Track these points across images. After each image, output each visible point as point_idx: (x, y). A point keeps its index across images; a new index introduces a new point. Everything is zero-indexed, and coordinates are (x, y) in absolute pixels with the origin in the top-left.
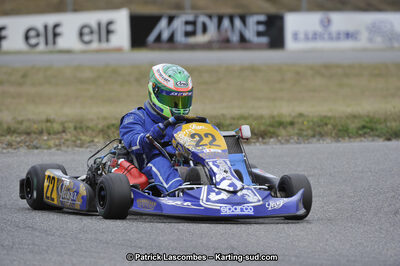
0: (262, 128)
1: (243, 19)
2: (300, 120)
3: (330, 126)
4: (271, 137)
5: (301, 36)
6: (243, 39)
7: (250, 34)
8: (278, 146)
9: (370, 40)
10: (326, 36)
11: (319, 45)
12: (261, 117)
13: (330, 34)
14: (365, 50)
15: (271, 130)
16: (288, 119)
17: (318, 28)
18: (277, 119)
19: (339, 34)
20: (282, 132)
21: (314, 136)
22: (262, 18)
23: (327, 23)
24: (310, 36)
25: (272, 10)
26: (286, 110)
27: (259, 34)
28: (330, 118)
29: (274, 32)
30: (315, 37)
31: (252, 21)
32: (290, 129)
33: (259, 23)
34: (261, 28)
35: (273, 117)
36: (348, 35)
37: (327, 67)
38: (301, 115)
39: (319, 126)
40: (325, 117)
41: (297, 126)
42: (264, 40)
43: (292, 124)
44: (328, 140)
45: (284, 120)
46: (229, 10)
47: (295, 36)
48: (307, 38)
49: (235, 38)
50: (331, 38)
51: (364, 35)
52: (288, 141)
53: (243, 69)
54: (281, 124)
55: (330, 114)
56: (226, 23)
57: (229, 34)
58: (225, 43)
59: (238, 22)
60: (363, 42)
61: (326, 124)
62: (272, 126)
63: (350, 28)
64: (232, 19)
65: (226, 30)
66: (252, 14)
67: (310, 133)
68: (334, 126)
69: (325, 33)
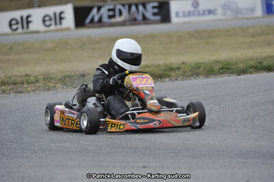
0: (160, 72)
1: (144, 5)
2: (183, 66)
3: (202, 69)
4: (166, 78)
5: (181, 14)
6: (144, 18)
7: (149, 15)
8: (170, 83)
10: (196, 13)
11: (192, 19)
12: (159, 65)
13: (198, 12)
14: (221, 20)
15: (166, 73)
16: (176, 66)
17: (191, 8)
18: (169, 66)
19: (204, 11)
20: (172, 74)
21: (192, 75)
22: (156, 4)
23: (196, 5)
24: (186, 14)
26: (174, 60)
27: (154, 14)
28: (202, 64)
30: (189, 14)
31: (149, 6)
32: (177, 72)
33: (154, 7)
34: (156, 10)
35: (166, 65)
36: (210, 12)
37: (198, 32)
38: (183, 63)
39: (195, 69)
40: (199, 63)
41: (182, 70)
42: (158, 18)
43: (178, 68)
44: (201, 77)
45: (173, 66)
47: (177, 14)
48: (184, 15)
49: (140, 18)
50: (199, 14)
51: (220, 11)
52: (176, 79)
53: (145, 37)
54: (172, 69)
55: (201, 61)
56: (134, 8)
57: (136, 15)
58: (133, 21)
59: (141, 8)
60: (219, 16)
61: (200, 68)
62: (165, 70)
63: (211, 8)
64: (137, 6)
65: (134, 13)
66: (149, 2)
67: (190, 73)
68: (205, 69)
69: (195, 11)
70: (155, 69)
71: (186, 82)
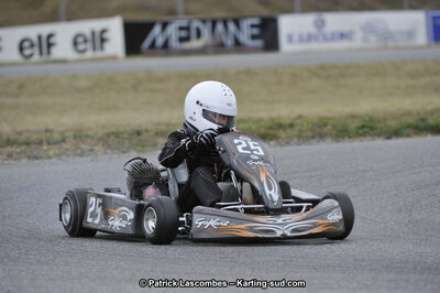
0: (262, 131)
1: (237, 22)
2: (299, 122)
3: (329, 127)
4: (271, 140)
5: (296, 38)
6: (237, 43)
7: (244, 38)
8: (279, 148)
9: (365, 40)
10: (321, 37)
11: (314, 46)
12: (260, 120)
14: (360, 50)
15: (271, 132)
16: (288, 121)
18: (276, 121)
19: (333, 34)
20: (282, 134)
21: (313, 137)
22: (256, 21)
23: (320, 24)
24: (305, 38)
25: (265, 12)
26: (284, 112)
27: (254, 37)
28: (329, 118)
29: (268, 35)
30: (310, 38)
31: (246, 24)
32: (289, 131)
33: (253, 26)
34: (256, 31)
35: (273, 120)
36: (343, 36)
37: (323, 67)
38: (300, 117)
39: (319, 126)
40: (325, 118)
41: (296, 128)
42: (259, 43)
43: (291, 126)
44: (329, 140)
45: (282, 122)
46: (219, 14)
47: (290, 39)
48: (301, 40)
49: (229, 42)
50: (325, 39)
51: (359, 35)
52: (288, 143)
53: (239, 73)
54: (281, 126)
55: (329, 115)
56: (220, 27)
57: (224, 38)
58: (220, 48)
59: (232, 26)
60: (357, 42)
61: (326, 125)
62: (271, 128)
63: (345, 28)
64: (225, 23)
65: (220, 35)
66: (246, 17)
67: (309, 134)
68: (334, 127)
69: (319, 34)
70: (254, 126)
71: (303, 147)
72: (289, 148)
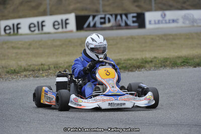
0: (138, 64)
1: (126, 15)
2: (155, 60)
3: (168, 62)
4: (142, 68)
5: (153, 22)
6: (126, 24)
7: (130, 22)
8: (146, 72)
9: (184, 23)
10: (164, 22)
11: (161, 26)
12: (138, 59)
14: (182, 27)
15: (142, 65)
16: (150, 60)
17: (160, 18)
18: (145, 59)
20: (147, 65)
21: (161, 67)
22: (135, 15)
23: (164, 16)
24: (157, 22)
25: (139, 11)
26: (148, 55)
27: (134, 22)
28: (168, 58)
29: (140, 21)
30: (159, 22)
31: (130, 16)
32: (150, 64)
33: (133, 17)
34: (135, 19)
35: (143, 59)
36: (174, 21)
37: (165, 35)
38: (155, 58)
39: (164, 62)
40: (166, 58)
41: (154, 63)
42: (136, 24)
43: (151, 62)
44: (168, 68)
45: (148, 60)
46: (119, 12)
47: (150, 22)
48: (155, 23)
49: (123, 24)
50: (166, 23)
51: (181, 21)
52: (150, 70)
53: (127, 38)
54: (146, 62)
55: (168, 57)
56: (119, 17)
57: (120, 22)
58: (119, 27)
59: (124, 17)
60: (180, 24)
62: (142, 63)
63: (175, 18)
64: (121, 16)
65: (119, 21)
66: (130, 13)
67: (160, 65)
68: (170, 62)
69: (163, 20)
70: (135, 62)
71: (157, 71)
72: (150, 72)
